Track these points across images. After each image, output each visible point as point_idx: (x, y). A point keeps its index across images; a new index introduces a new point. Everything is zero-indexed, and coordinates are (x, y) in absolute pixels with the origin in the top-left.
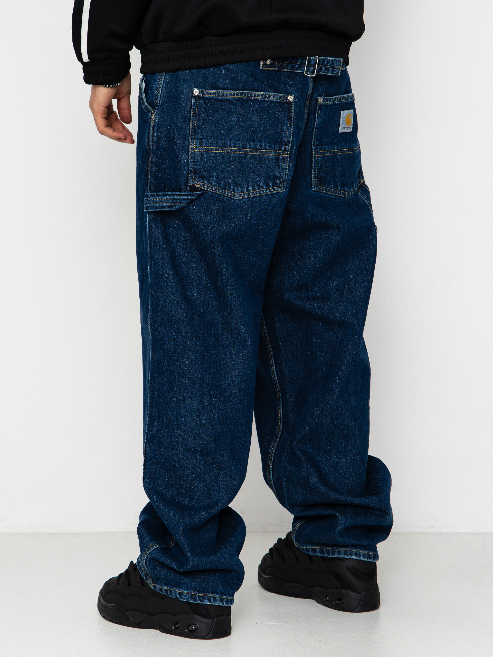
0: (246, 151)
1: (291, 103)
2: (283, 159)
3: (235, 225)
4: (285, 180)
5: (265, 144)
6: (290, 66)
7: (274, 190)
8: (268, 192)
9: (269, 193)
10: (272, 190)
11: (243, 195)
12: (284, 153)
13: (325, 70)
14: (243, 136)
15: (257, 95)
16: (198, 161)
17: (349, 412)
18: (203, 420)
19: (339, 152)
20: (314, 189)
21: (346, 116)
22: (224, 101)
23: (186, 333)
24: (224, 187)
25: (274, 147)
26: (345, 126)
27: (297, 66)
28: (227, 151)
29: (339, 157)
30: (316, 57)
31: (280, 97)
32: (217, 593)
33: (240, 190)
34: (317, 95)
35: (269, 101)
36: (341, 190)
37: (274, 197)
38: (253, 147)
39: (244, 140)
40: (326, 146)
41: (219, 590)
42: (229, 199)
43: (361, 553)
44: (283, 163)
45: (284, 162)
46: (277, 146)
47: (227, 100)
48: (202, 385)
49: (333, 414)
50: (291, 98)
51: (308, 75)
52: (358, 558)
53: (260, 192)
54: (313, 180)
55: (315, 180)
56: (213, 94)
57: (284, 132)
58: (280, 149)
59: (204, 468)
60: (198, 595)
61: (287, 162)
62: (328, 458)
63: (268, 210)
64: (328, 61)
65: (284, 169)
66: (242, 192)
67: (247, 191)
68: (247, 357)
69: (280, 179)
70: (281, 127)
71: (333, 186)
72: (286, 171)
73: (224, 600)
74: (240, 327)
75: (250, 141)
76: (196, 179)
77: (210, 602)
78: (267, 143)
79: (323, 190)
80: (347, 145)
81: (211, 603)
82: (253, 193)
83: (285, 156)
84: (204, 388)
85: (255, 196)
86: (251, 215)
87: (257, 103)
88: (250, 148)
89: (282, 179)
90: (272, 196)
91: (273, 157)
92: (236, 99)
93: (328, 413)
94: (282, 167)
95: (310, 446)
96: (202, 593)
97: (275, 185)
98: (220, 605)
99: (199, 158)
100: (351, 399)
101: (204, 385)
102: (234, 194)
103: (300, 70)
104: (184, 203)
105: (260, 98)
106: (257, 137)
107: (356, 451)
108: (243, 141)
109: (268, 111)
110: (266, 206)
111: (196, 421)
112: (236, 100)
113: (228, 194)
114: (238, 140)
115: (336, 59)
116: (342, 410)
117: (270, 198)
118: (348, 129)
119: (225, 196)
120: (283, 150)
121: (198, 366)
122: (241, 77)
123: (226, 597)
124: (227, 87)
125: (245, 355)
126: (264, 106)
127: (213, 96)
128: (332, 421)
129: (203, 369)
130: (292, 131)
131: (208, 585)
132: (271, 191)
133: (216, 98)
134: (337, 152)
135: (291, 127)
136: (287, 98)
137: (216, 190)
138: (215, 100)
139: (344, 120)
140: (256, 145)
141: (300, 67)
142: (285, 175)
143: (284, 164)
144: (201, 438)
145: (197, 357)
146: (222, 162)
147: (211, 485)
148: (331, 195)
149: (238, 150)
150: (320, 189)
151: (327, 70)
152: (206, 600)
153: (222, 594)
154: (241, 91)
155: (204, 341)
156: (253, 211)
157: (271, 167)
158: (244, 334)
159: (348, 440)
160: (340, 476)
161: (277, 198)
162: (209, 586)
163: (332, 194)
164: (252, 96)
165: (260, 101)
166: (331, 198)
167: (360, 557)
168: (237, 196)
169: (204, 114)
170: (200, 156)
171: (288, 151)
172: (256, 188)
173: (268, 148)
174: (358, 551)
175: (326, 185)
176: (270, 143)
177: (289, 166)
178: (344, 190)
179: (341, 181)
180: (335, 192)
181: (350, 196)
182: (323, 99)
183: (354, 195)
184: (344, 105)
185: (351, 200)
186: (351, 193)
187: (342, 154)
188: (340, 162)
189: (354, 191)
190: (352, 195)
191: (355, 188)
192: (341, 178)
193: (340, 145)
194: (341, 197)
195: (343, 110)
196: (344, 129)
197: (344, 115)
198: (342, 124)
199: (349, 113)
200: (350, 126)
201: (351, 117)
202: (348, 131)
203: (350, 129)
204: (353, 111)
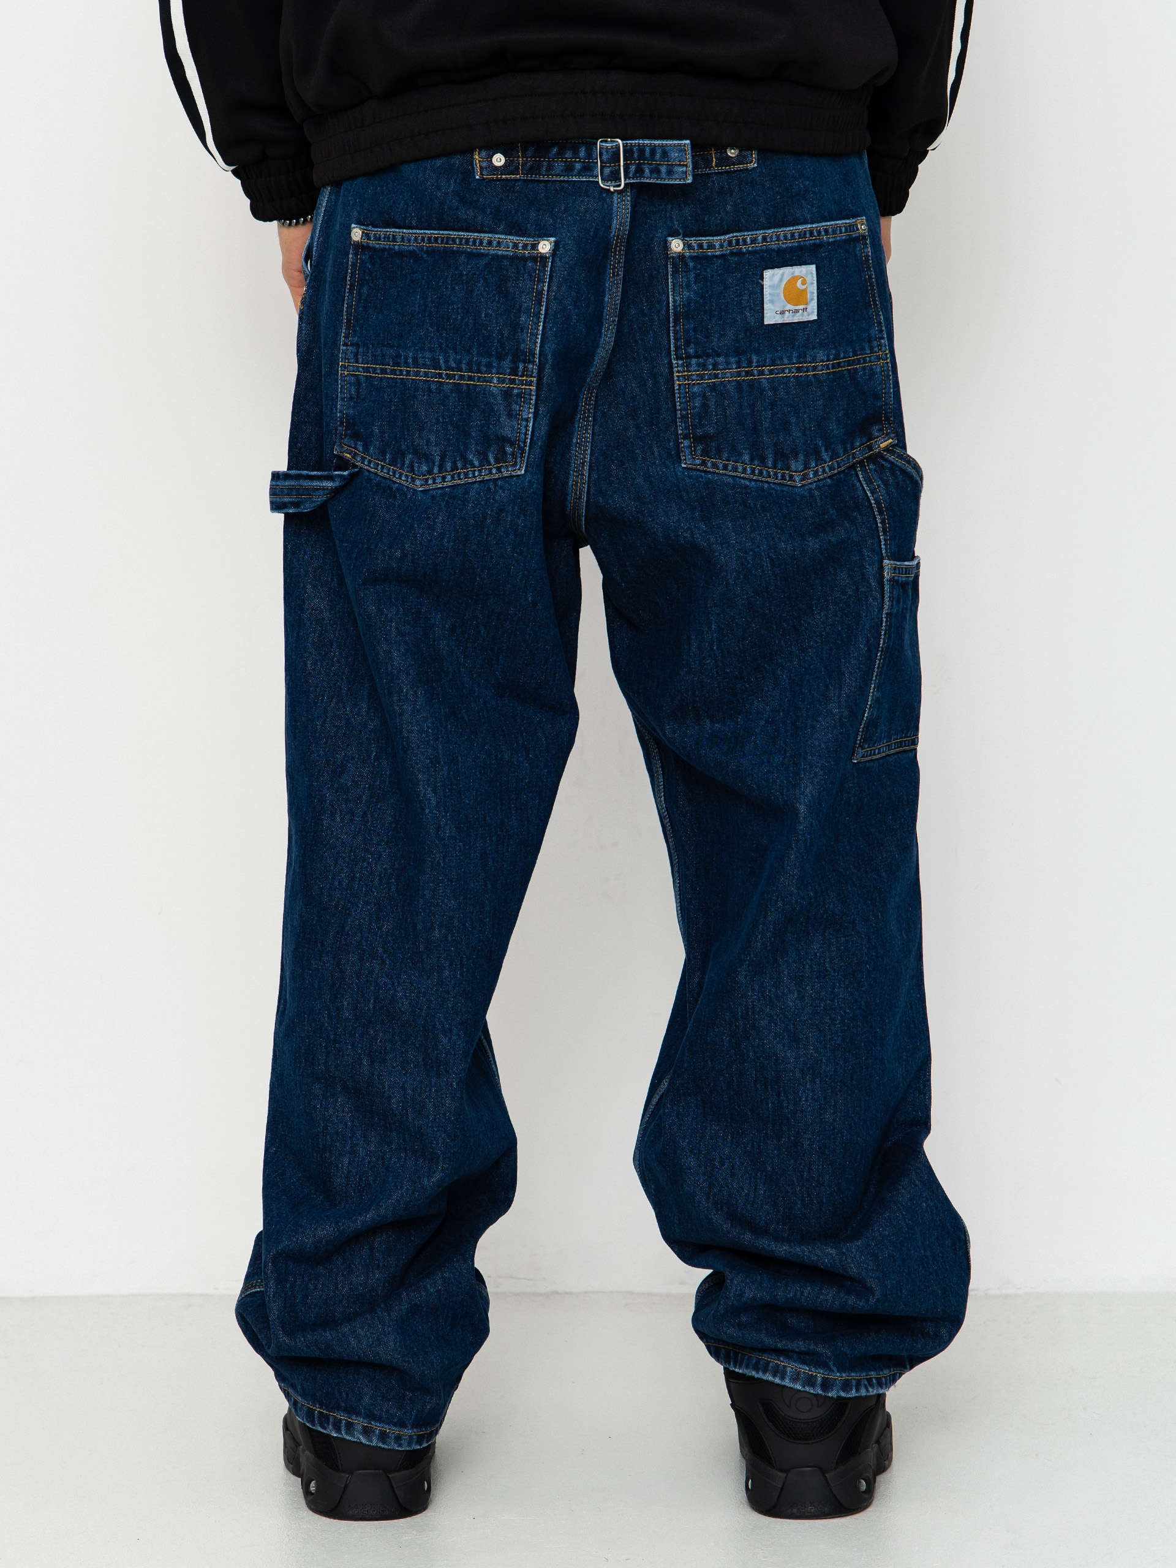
0: (440, 375)
1: (543, 258)
2: (519, 395)
3: (402, 552)
4: (526, 446)
5: (477, 360)
6: (559, 166)
7: (499, 469)
8: (485, 475)
9: (487, 478)
10: (494, 471)
11: (430, 482)
12: (524, 380)
13: (651, 172)
14: (433, 338)
15: (464, 241)
16: (351, 398)
17: (776, 1024)
18: (343, 1010)
19: (767, 372)
20: (684, 466)
21: (784, 283)
22: (406, 256)
23: (322, 804)
24: (393, 462)
25: (499, 367)
26: (784, 306)
27: (578, 166)
28: (402, 374)
29: (765, 384)
30: (618, 142)
31: (515, 245)
32: (358, 1414)
33: (425, 468)
34: (665, 233)
35: (488, 254)
36: (774, 467)
37: (501, 487)
38: (454, 365)
39: (433, 348)
40: (721, 359)
41: (365, 1408)
42: (402, 490)
43: (789, 1369)
44: (521, 406)
45: (524, 402)
46: (507, 364)
47: (410, 252)
48: (343, 928)
49: (736, 1025)
50: (545, 247)
51: (608, 188)
52: (777, 1381)
53: (466, 475)
54: (682, 443)
55: (686, 443)
56: (384, 238)
57: (522, 331)
58: (514, 372)
59: (353, 1122)
60: (319, 1412)
61: (530, 404)
62: (738, 1132)
63: (485, 518)
64: (653, 150)
65: (522, 420)
66: (430, 472)
67: (440, 471)
68: (443, 867)
69: (512, 444)
70: (515, 317)
71: (746, 457)
72: (527, 426)
73: (374, 1432)
74: (425, 794)
75: (446, 352)
76: (346, 441)
77: (336, 1432)
78: (482, 356)
79: (715, 465)
80: (795, 354)
81: (341, 1434)
82: (453, 478)
83: (525, 389)
84: (348, 934)
85: (457, 485)
86: (442, 529)
87: (463, 258)
88: (448, 368)
89: (519, 445)
90: (496, 485)
91: (495, 390)
92: (427, 250)
93: (725, 1021)
94: (516, 415)
95: (697, 1100)
96: (326, 1408)
97: (501, 458)
98: (362, 1443)
99: (353, 390)
100: (783, 993)
101: (347, 928)
102: (412, 478)
103: (590, 176)
104: (319, 499)
105: (469, 248)
106: (461, 343)
107: (799, 1123)
108: (430, 350)
109: (485, 280)
110: (480, 509)
111: (328, 1010)
112: (427, 252)
113: (402, 479)
114: (422, 349)
115: (671, 142)
116: (759, 1020)
117: (491, 489)
118: (798, 314)
119: (395, 482)
120: (520, 374)
121: (340, 883)
122: (431, 199)
123: (379, 1427)
124: (411, 223)
125: (438, 862)
126: (479, 268)
127: (383, 244)
128: (735, 1043)
129: (351, 890)
130: (541, 328)
131: (338, 1391)
132: (491, 473)
133: (390, 249)
134: (761, 373)
135: (539, 318)
136: (534, 246)
137: (378, 466)
138: (388, 253)
139: (777, 291)
140: (460, 362)
141: (588, 169)
142: (526, 434)
143: (523, 406)
144: (339, 1051)
145: (339, 862)
146: (390, 401)
147: (369, 1162)
148: (744, 478)
149: (421, 374)
150: (704, 463)
151: (656, 171)
152: (331, 1427)
153: (371, 1416)
154: (436, 232)
155: (365, 825)
156: (448, 519)
157: (490, 415)
158: (436, 810)
159: (779, 1095)
160: (765, 1179)
161: (508, 490)
162: (340, 1395)
163: (747, 476)
164: (455, 243)
165: (471, 255)
166: (747, 487)
167: (783, 1378)
168: (418, 483)
169: (369, 286)
170: (355, 386)
171: (531, 376)
172: (459, 465)
173: (484, 369)
174: (782, 1362)
175: (726, 455)
176: (490, 356)
177: (536, 414)
178: (788, 469)
179: (775, 445)
180: (757, 471)
181: (811, 483)
182: (684, 243)
183: (828, 480)
184: (774, 254)
185: (817, 493)
186: (811, 476)
187: (777, 377)
188: (771, 396)
189: (827, 469)
190: (819, 481)
191: (829, 462)
192: (774, 437)
193: (769, 356)
194: (780, 484)
195: (773, 268)
196: (782, 313)
197: (776, 279)
198: (772, 302)
199: (796, 274)
200: (802, 307)
201: (804, 283)
202: (797, 319)
203: (809, 315)
204: (813, 268)
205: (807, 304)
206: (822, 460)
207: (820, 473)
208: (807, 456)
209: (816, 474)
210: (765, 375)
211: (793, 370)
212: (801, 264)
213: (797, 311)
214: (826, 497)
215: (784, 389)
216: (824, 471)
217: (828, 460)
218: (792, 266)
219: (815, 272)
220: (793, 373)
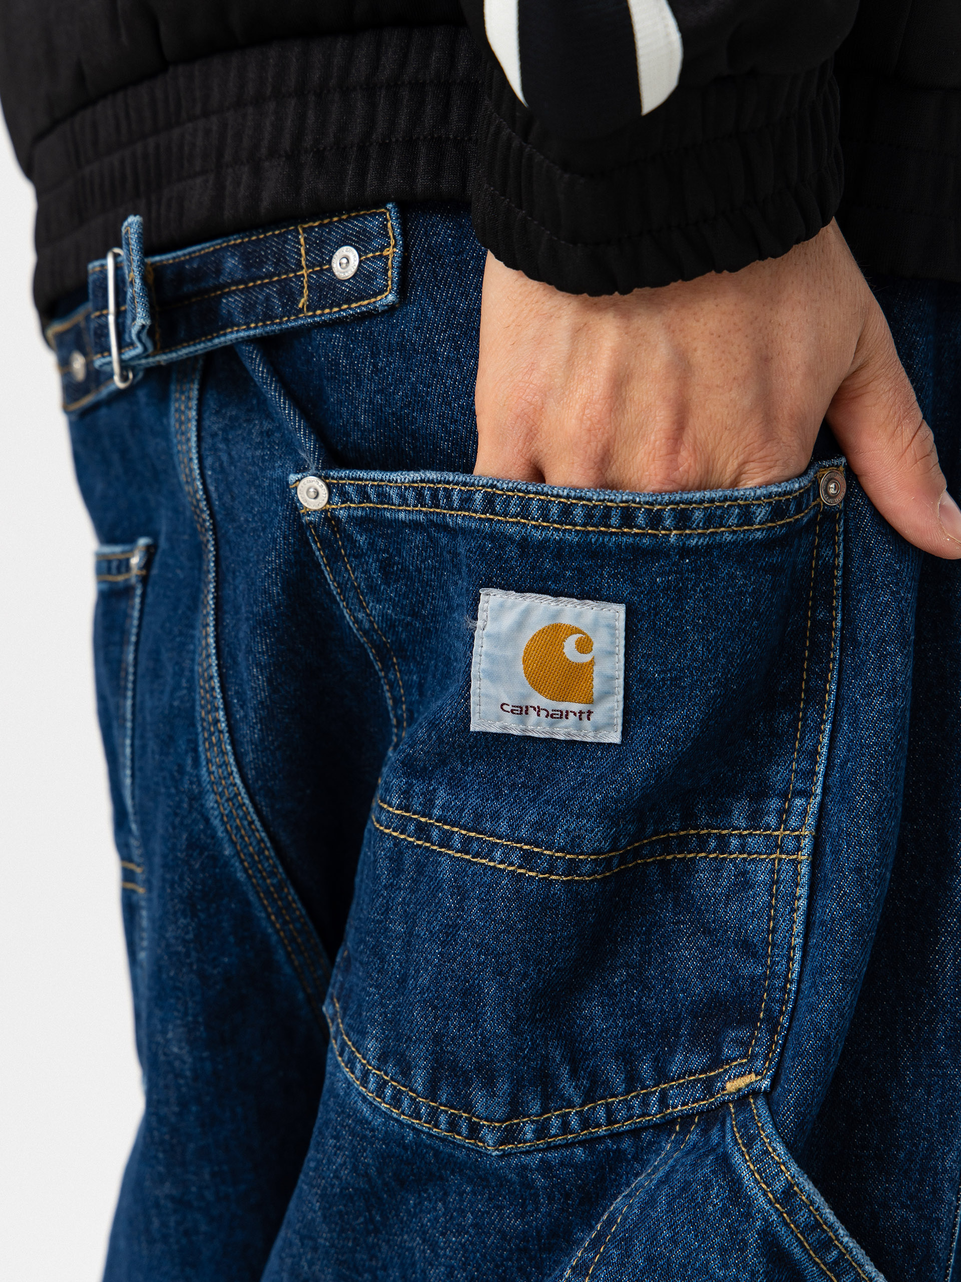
1: (133, 588)
19: (457, 841)
21: (529, 634)
29: (445, 871)
36: (431, 1096)
80: (532, 816)
118: (564, 722)
139: (508, 654)
178: (468, 1107)
179: (437, 1039)
180: (389, 1092)
181: (527, 1153)
182: (329, 486)
183: (579, 1151)
184: (512, 551)
185: (540, 1181)
186: (529, 1136)
187: (476, 863)
188: (449, 909)
189: (574, 1122)
190: (549, 1148)
191: (582, 1105)
192: (436, 1018)
193: (474, 801)
194: (443, 1140)
195: (506, 587)
196: (521, 711)
197: (509, 620)
198: (492, 677)
199: (567, 619)
200: (576, 707)
201: (584, 645)
202: (563, 731)
203: (597, 729)
204: (617, 613)
205: (591, 702)
206: (562, 1097)
207: (553, 1131)
208: (518, 1085)
209: (542, 1131)
210: (450, 848)
211: (514, 858)
212: (583, 596)
213: (563, 715)
214: (567, 1196)
215: (482, 901)
216: (565, 1127)
217: (577, 1100)
218: (556, 594)
219: (621, 624)
220: (511, 864)
